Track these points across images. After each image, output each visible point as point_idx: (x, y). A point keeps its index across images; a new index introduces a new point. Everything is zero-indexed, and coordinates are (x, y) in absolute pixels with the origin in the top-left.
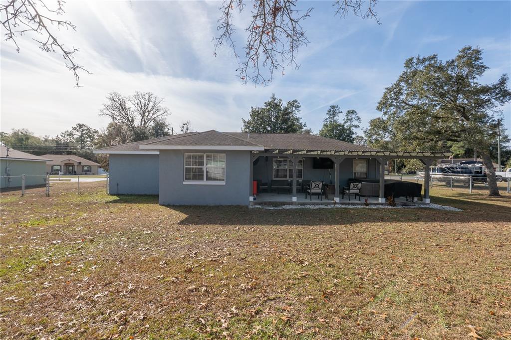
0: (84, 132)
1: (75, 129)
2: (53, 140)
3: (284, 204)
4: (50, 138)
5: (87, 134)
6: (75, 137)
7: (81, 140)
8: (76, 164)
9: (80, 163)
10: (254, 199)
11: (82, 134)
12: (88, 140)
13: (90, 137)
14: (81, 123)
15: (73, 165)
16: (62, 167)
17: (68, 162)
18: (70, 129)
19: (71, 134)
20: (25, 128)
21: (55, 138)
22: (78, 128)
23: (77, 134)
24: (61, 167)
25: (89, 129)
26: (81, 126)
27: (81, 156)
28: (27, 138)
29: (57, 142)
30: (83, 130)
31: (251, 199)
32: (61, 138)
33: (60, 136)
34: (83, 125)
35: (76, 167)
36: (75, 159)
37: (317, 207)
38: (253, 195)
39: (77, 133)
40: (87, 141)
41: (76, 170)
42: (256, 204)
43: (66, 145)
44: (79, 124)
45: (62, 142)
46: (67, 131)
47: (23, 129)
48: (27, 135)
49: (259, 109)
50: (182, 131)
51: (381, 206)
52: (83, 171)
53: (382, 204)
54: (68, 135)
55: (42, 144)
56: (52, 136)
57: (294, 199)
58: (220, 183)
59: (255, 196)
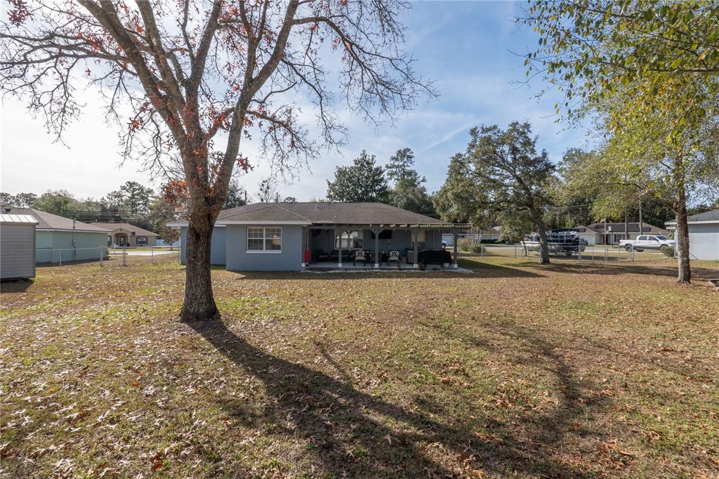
0: (135, 193)
1: (124, 188)
2: (97, 203)
3: (331, 269)
4: (94, 201)
5: (138, 194)
6: (124, 198)
7: (132, 203)
8: (129, 235)
9: (134, 233)
10: (307, 266)
11: (133, 195)
12: (140, 202)
13: (143, 198)
14: (132, 181)
15: (125, 236)
16: (113, 238)
17: (120, 232)
18: (118, 189)
19: (119, 196)
20: (63, 189)
21: (99, 201)
22: (128, 187)
23: (127, 195)
24: (111, 238)
25: (141, 189)
26: (131, 184)
27: (133, 223)
28: (66, 202)
29: (102, 206)
30: (134, 190)
31: (303, 265)
32: (108, 200)
33: (106, 198)
34: (134, 183)
35: (129, 238)
36: (127, 228)
37: (355, 271)
38: (305, 262)
39: (127, 193)
40: (139, 204)
41: (129, 242)
42: (307, 269)
43: (114, 210)
44: (129, 182)
45: (109, 206)
46: (115, 192)
47: (61, 191)
48: (66, 198)
49: (346, 168)
51: (413, 271)
52: (137, 243)
53: (415, 269)
54: (116, 197)
55: (85, 210)
56: (97, 198)
57: (340, 265)
58: (279, 252)
59: (307, 263)
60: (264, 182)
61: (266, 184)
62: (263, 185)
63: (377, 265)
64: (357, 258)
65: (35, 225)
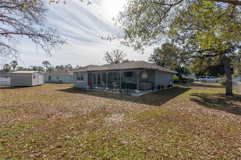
58: (82, 81)
59: (90, 86)
63: (107, 88)
65: (31, 74)
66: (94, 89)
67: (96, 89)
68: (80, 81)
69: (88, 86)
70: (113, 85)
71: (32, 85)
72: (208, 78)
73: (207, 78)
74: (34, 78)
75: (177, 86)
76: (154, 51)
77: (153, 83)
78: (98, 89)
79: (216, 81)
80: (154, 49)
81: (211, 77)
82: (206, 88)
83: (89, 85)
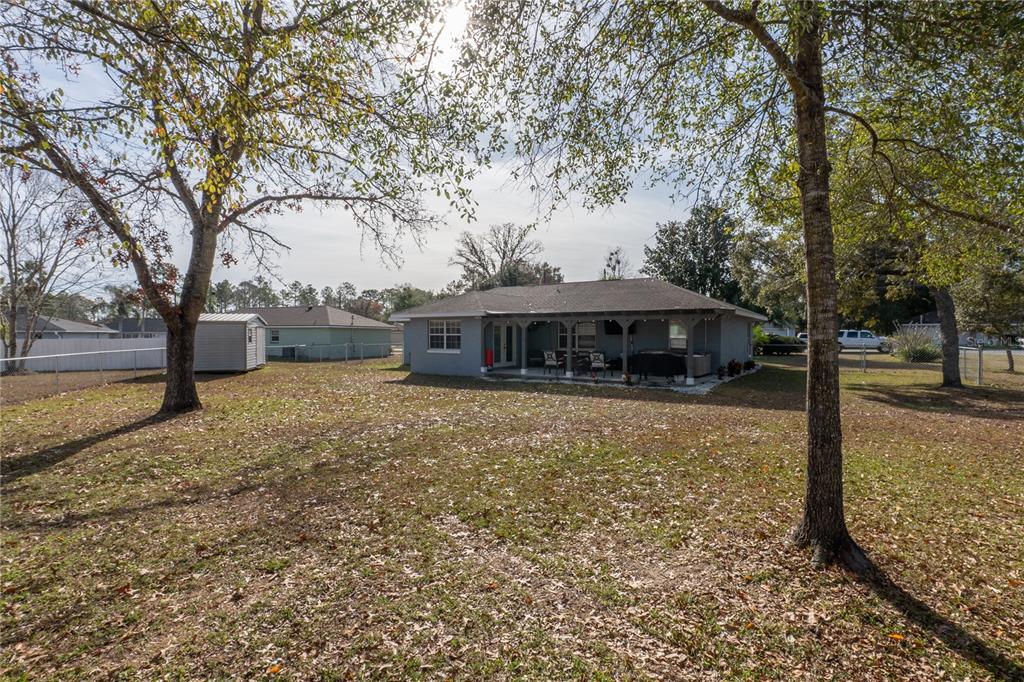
10: (489, 370)
20: (408, 282)
33: (446, 290)
42: (486, 375)
50: (609, 266)
57: (523, 372)
58: (458, 352)
59: (490, 368)
60: (612, 254)
61: (614, 258)
62: (610, 259)
63: (569, 374)
64: (547, 363)
65: (245, 323)
66: (512, 377)
67: (520, 377)
68: (445, 351)
69: (483, 370)
70: (590, 363)
71: (248, 368)
72: (850, 335)
73: (845, 335)
74: (250, 341)
75: (765, 364)
76: (658, 234)
77: (715, 357)
78: (529, 378)
79: (879, 348)
80: (657, 230)
81: (859, 332)
82: (868, 370)
83: (486, 365)
